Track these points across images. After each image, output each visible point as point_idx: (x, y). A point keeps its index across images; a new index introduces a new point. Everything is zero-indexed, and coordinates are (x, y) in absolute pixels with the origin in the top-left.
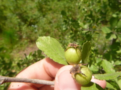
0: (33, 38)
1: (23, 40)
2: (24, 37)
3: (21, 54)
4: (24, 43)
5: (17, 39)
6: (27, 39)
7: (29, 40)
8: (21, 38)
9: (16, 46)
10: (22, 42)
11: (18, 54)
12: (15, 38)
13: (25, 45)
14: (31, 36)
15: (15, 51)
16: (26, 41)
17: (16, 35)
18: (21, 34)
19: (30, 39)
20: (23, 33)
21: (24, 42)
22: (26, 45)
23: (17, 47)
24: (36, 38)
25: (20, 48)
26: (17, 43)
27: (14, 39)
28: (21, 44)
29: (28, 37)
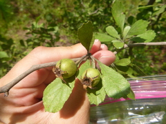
0: (35, 11)
1: (20, 14)
2: (21, 10)
3: (21, 35)
4: (22, 19)
5: (12, 13)
6: (26, 13)
7: (29, 14)
8: (17, 11)
9: (11, 24)
10: (19, 17)
11: (17, 35)
13: (24, 21)
14: (32, 7)
15: (11, 31)
16: (25, 16)
17: (9, 6)
18: (16, 6)
19: (31, 12)
20: (19, 4)
21: (22, 17)
22: (27, 22)
23: (14, 25)
24: (39, 10)
25: (18, 27)
27: (7, 13)
28: (19, 21)
29: (28, 10)
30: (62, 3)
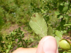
0: (13, 21)
1: (7, 23)
2: (8, 21)
3: (7, 31)
4: (8, 24)
5: (4, 22)
6: (10, 22)
7: (11, 22)
8: (6, 21)
9: (3, 27)
10: (6, 24)
11: (5, 31)
12: (2, 22)
13: (9, 25)
14: (12, 20)
15: (3, 30)
16: (9, 23)
18: (6, 19)
19: (12, 21)
20: (7, 18)
21: (8, 23)
23: (4, 27)
24: (15, 20)
25: (6, 28)
26: (3, 24)
28: (6, 25)
30: (25, 17)
